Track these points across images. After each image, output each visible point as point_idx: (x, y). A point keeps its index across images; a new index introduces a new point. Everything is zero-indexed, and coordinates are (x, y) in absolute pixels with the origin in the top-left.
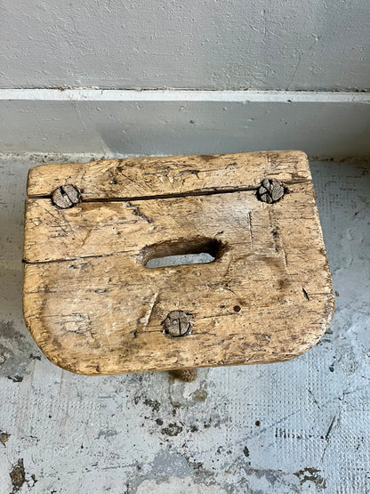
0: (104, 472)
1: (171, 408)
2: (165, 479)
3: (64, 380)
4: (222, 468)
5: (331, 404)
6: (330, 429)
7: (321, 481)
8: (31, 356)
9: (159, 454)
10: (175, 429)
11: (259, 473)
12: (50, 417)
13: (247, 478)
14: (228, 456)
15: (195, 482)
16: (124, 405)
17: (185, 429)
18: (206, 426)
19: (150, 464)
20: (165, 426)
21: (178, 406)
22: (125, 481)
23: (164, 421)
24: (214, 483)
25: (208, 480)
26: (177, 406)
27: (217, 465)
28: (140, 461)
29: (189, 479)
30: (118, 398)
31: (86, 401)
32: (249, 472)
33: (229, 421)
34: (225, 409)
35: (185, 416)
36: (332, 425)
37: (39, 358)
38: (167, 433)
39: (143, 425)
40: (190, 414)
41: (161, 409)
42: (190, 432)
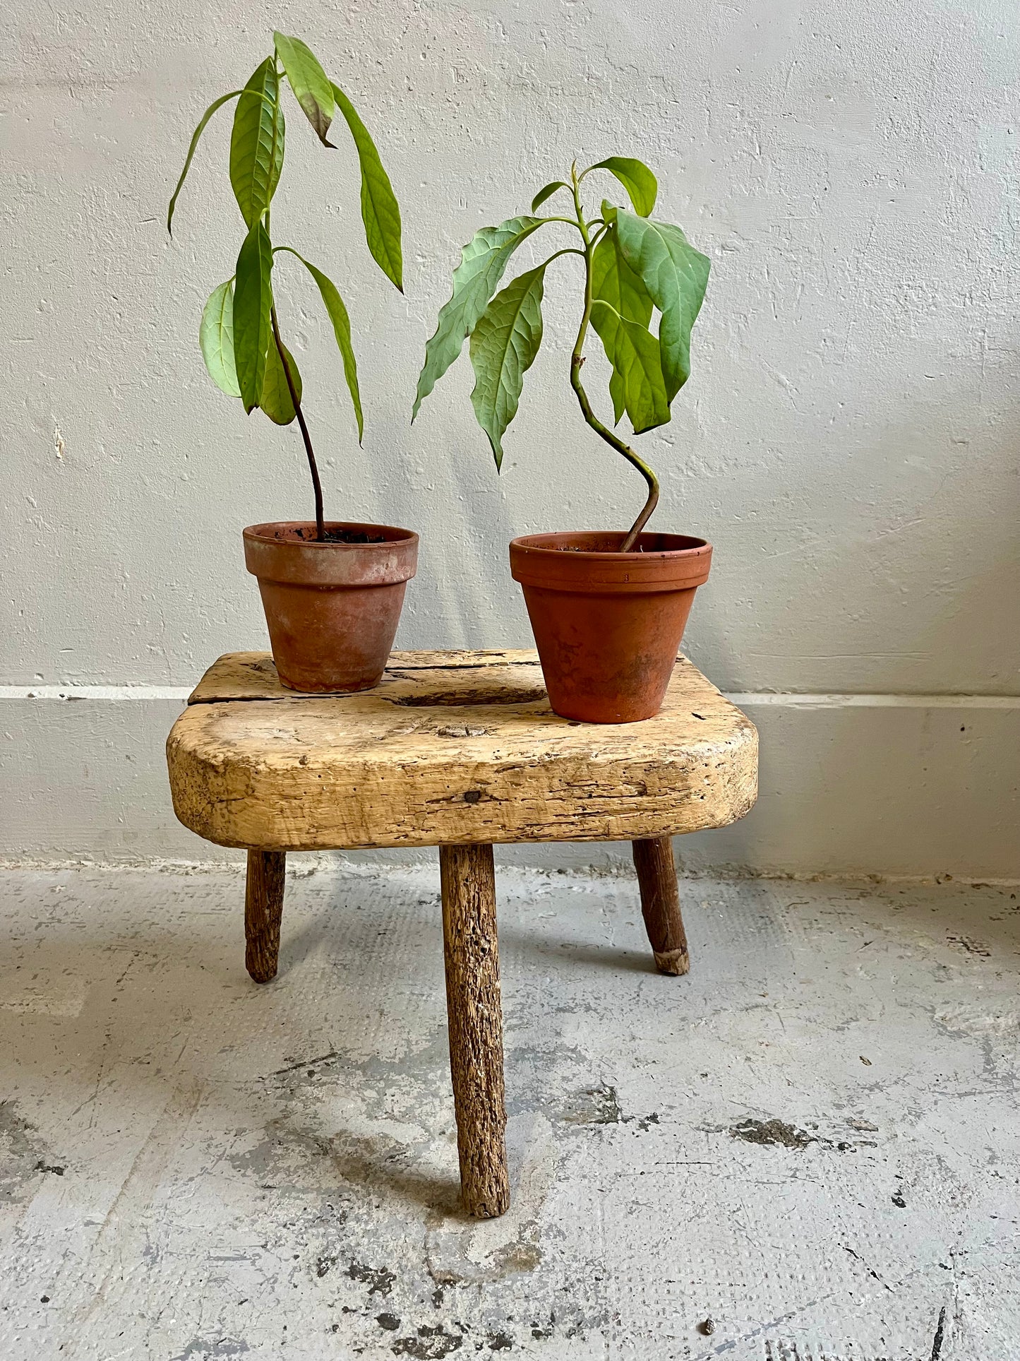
3: (114, 1218)
5: (923, 1279)
6: (938, 1340)
8: (40, 1164)
10: (438, 1342)
12: (45, 1300)
16: (283, 1278)
17: (469, 1341)
18: (537, 1335)
20: (406, 1331)
21: (450, 1282)
23: (404, 1319)
26: (446, 1281)
30: (268, 1261)
31: (166, 1266)
33: (613, 1323)
34: (597, 1292)
35: (471, 1308)
36: (940, 1330)
37: (59, 1171)
38: (410, 1353)
39: (335, 1328)
40: (488, 1304)
41: (396, 1289)
42: (486, 1350)
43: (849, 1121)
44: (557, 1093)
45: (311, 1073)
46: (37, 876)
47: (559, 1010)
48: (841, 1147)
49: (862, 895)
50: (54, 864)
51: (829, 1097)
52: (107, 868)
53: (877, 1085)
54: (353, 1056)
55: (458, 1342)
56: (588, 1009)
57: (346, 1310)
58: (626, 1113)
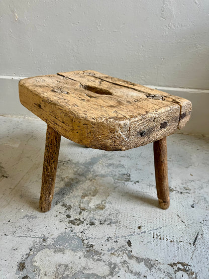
0: (18, 238)
1: (79, 210)
2: (62, 251)
3: (16, 188)
4: (109, 251)
5: (195, 225)
6: (196, 239)
7: (192, 274)
8: (3, 176)
9: (62, 234)
10: (78, 222)
11: (138, 260)
13: (129, 261)
14: (114, 244)
15: (85, 257)
17: (85, 223)
18: (101, 223)
19: (53, 239)
20: (72, 219)
21: (84, 210)
22: (30, 246)
23: (72, 216)
24: (101, 260)
25: (96, 257)
27: (105, 248)
28: (47, 236)
29: (80, 254)
32: (131, 257)
33: (118, 223)
34: (116, 216)
35: (87, 216)
36: (197, 237)
37: (7, 177)
38: (72, 223)
39: (57, 216)
40: (91, 215)
41: (72, 210)
42: (89, 225)
43: (184, 188)
44: (117, 174)
45: (63, 164)
46: (15, 119)
47: (121, 156)
48: (181, 193)
49: (200, 139)
50: (19, 117)
51: (181, 182)
52: (30, 119)
53: (193, 181)
54: (74, 161)
55: (83, 222)
56: (128, 157)
57: (60, 213)
58: (132, 180)
